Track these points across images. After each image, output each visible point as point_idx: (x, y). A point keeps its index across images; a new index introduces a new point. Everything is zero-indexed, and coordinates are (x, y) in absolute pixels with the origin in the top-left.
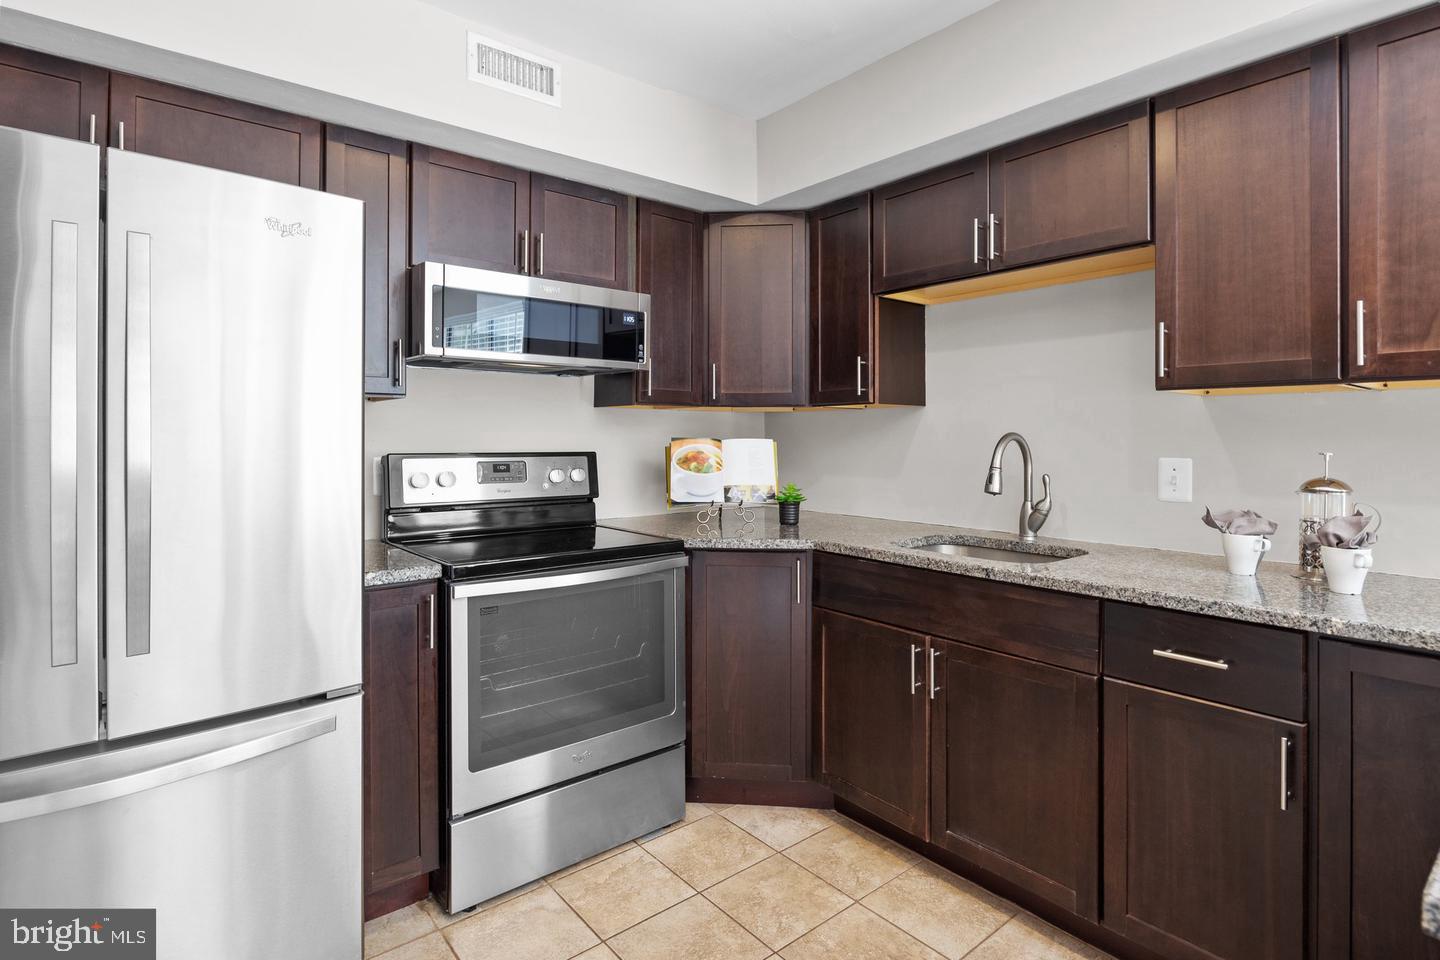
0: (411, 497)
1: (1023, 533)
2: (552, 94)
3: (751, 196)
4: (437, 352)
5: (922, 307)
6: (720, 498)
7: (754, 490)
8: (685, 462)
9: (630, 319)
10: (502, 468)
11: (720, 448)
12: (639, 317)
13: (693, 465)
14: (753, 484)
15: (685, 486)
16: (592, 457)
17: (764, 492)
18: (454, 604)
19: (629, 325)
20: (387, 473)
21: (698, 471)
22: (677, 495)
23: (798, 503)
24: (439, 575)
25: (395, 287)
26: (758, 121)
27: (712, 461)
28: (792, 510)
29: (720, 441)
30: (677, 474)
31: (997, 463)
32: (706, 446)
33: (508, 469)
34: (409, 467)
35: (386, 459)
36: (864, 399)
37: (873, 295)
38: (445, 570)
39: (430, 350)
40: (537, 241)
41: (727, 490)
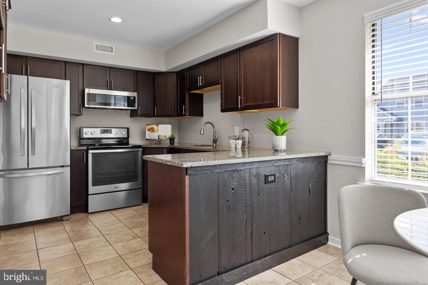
0: (85, 136)
1: (213, 144)
2: (112, 52)
3: (163, 69)
4: (88, 106)
5: (203, 94)
6: (157, 138)
7: (165, 136)
8: (149, 130)
9: (132, 98)
10: (106, 131)
11: (158, 127)
12: (134, 98)
13: (151, 130)
14: (164, 135)
15: (149, 135)
16: (128, 129)
17: (167, 137)
18: (89, 154)
19: (132, 100)
20: (80, 131)
21: (152, 132)
22: (147, 137)
23: (174, 139)
24: (86, 149)
25: (80, 93)
26: (165, 52)
27: (155, 130)
28: (172, 140)
29: (158, 125)
30: (147, 133)
31: (203, 128)
32: (155, 127)
33: (107, 131)
34: (85, 130)
35: (80, 128)
36: (185, 115)
37: (187, 92)
38: (88, 148)
39: (86, 106)
40: (111, 82)
41: (159, 136)
